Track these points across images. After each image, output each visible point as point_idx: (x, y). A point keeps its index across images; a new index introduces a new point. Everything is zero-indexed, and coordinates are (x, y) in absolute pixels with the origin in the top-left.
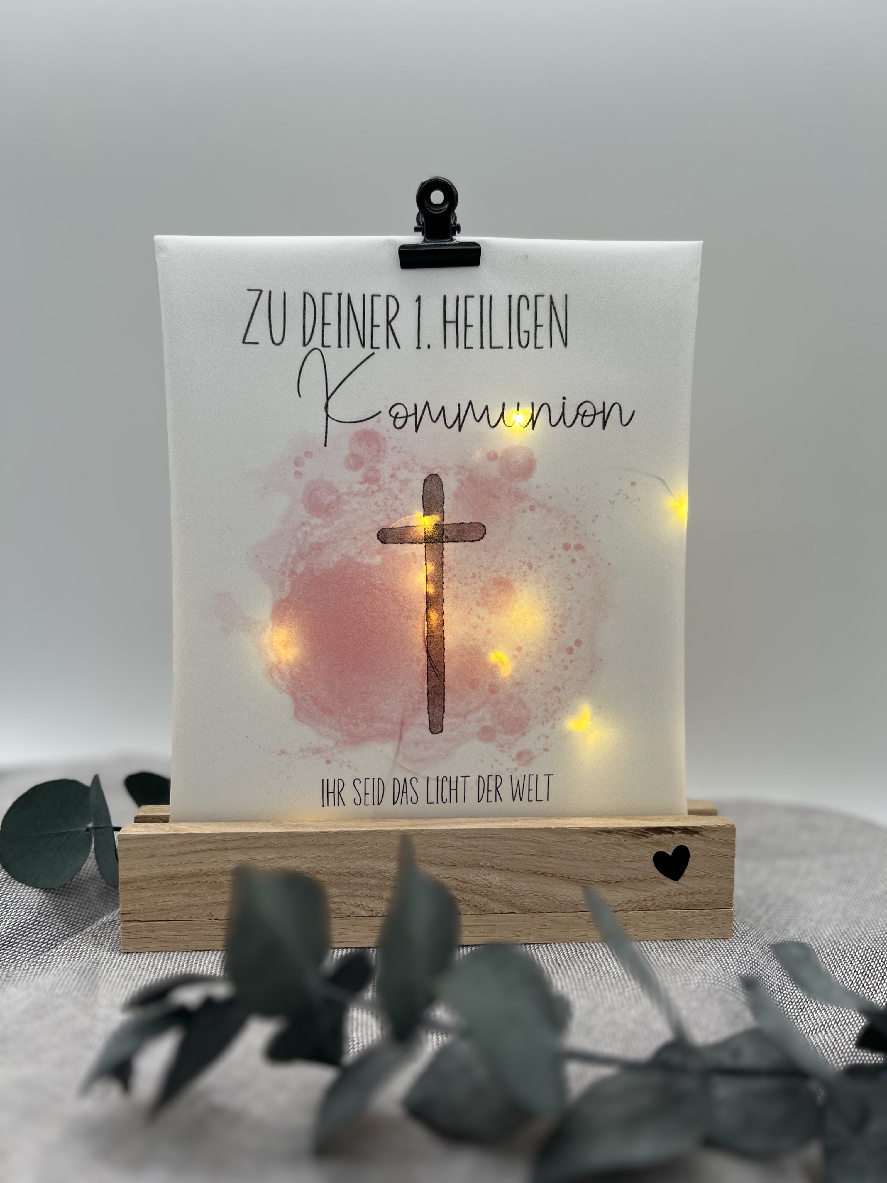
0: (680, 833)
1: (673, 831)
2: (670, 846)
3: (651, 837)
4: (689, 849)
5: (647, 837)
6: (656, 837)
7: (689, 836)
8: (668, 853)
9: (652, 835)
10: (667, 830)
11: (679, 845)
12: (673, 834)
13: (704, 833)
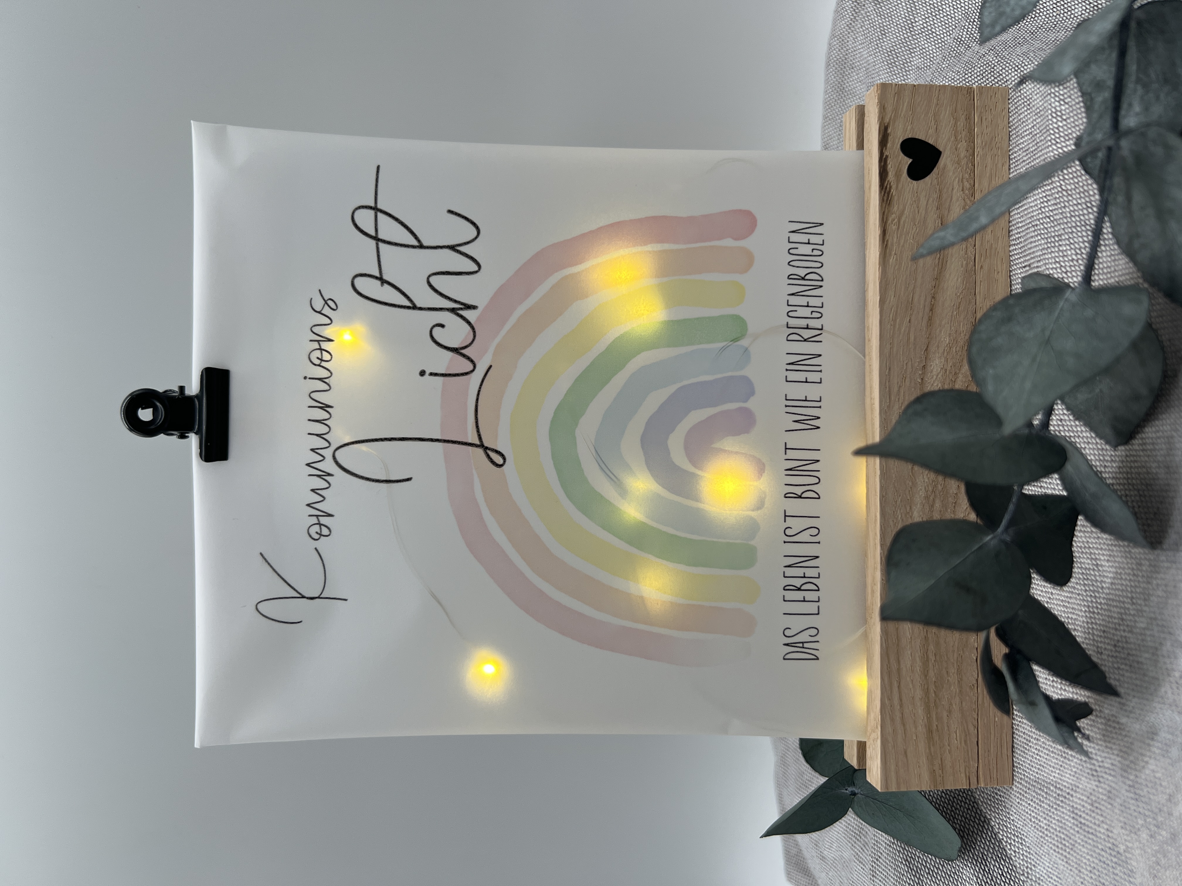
0: (886, 149)
1: (884, 157)
2: (901, 161)
3: (890, 183)
4: (905, 138)
5: (891, 187)
6: (891, 177)
7: (890, 138)
8: (909, 163)
9: (888, 181)
10: (883, 164)
11: (900, 150)
12: (887, 157)
13: (887, 120)
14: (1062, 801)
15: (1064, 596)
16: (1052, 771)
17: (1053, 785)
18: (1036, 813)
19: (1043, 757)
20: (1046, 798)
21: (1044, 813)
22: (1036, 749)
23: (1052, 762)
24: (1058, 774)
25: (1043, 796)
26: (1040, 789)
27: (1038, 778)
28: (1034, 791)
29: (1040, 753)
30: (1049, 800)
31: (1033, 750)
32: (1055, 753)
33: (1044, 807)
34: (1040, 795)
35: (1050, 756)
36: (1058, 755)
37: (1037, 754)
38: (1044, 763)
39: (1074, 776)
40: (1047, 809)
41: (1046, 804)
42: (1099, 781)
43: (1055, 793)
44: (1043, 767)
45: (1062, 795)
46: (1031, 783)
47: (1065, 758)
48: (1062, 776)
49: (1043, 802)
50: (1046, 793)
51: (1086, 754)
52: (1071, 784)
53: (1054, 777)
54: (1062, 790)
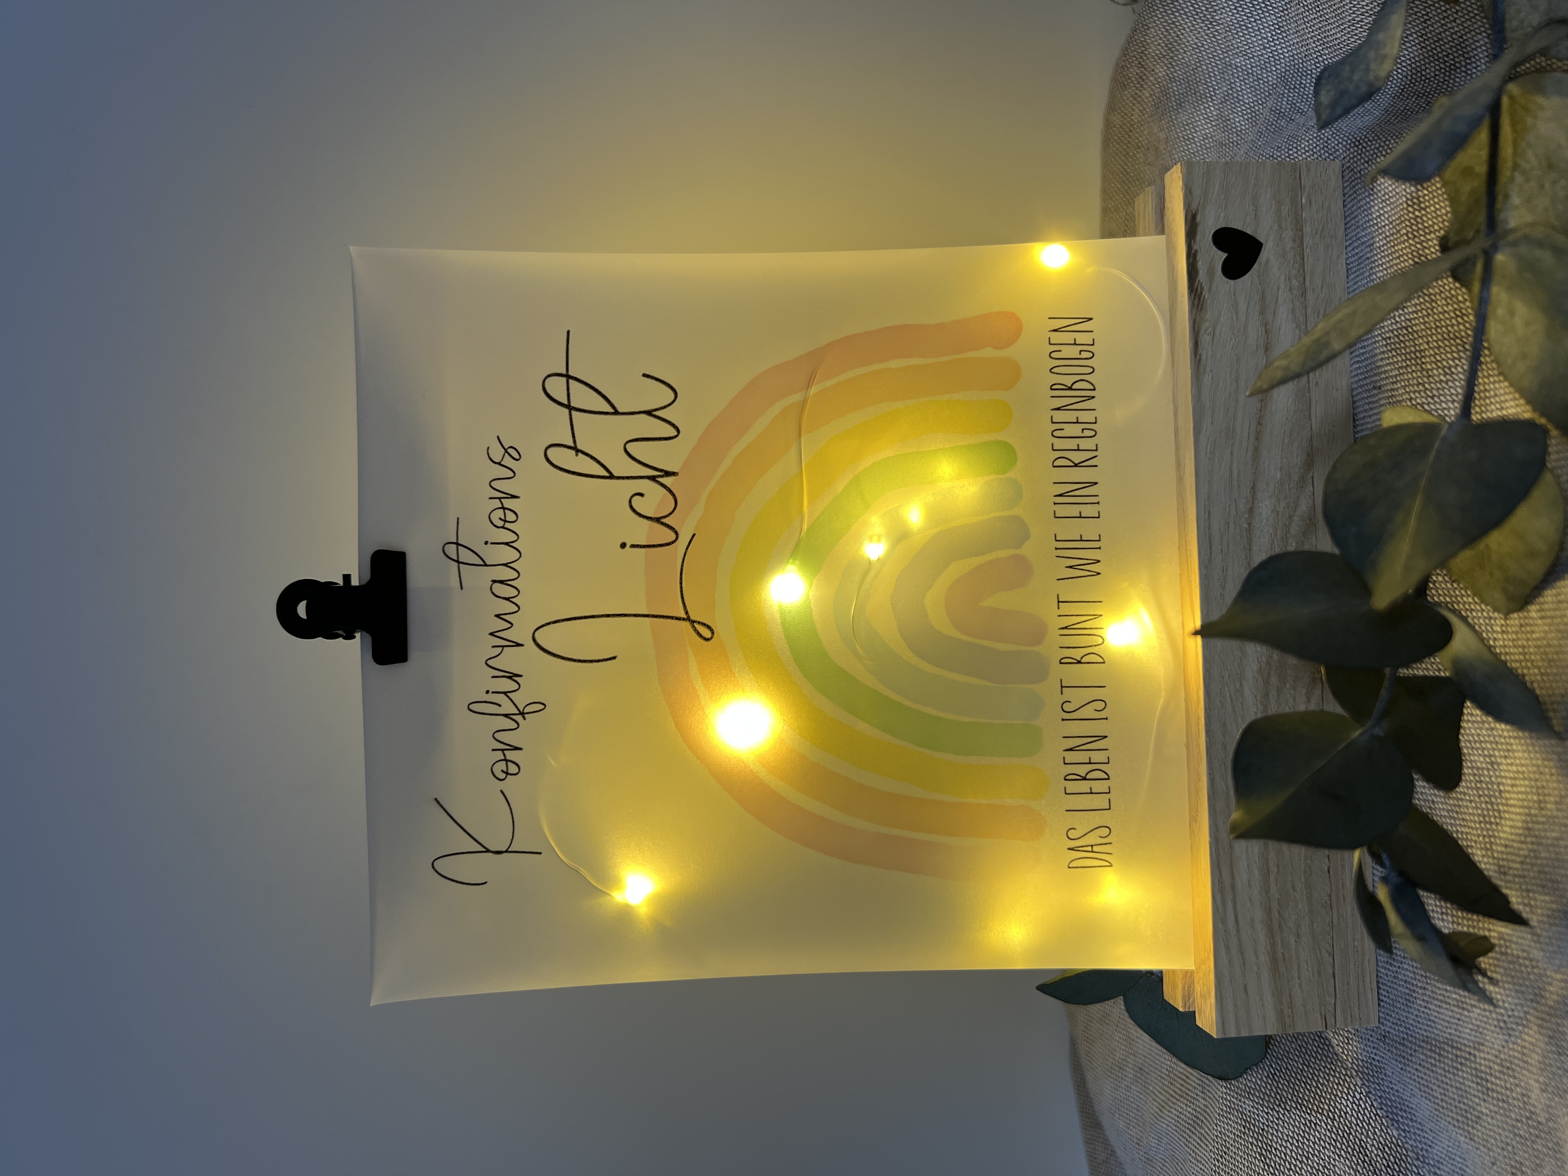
2: (1213, 256)
4: (1218, 228)
7: (1199, 228)
8: (1224, 258)
11: (1212, 243)
14: (1461, 1064)
15: (1451, 805)
16: (1447, 1027)
17: (1448, 1045)
18: (1427, 1081)
19: (1434, 1011)
20: (1439, 1061)
21: (1438, 1080)
22: (1423, 1000)
23: (1446, 1015)
24: (1456, 1030)
25: (1435, 1059)
26: (1431, 1050)
27: (1427, 1037)
28: (1423, 1054)
29: (1429, 1005)
30: (1444, 1063)
31: (1419, 1002)
32: (1449, 1004)
33: (1436, 1072)
34: (1431, 1057)
35: (1443, 1008)
36: (1454, 1006)
37: (1425, 1007)
38: (1436, 1017)
39: (1476, 1031)
40: (1441, 1074)
41: (1440, 1068)
42: (1510, 1035)
43: (1452, 1053)
44: (1434, 1022)
45: (1461, 1057)
46: (1418, 1043)
47: (1463, 1009)
48: (1460, 1032)
49: (1435, 1066)
50: (1440, 1055)
51: (1490, 1001)
52: (1474, 1042)
53: (1450, 1034)
54: (1460, 1050)
